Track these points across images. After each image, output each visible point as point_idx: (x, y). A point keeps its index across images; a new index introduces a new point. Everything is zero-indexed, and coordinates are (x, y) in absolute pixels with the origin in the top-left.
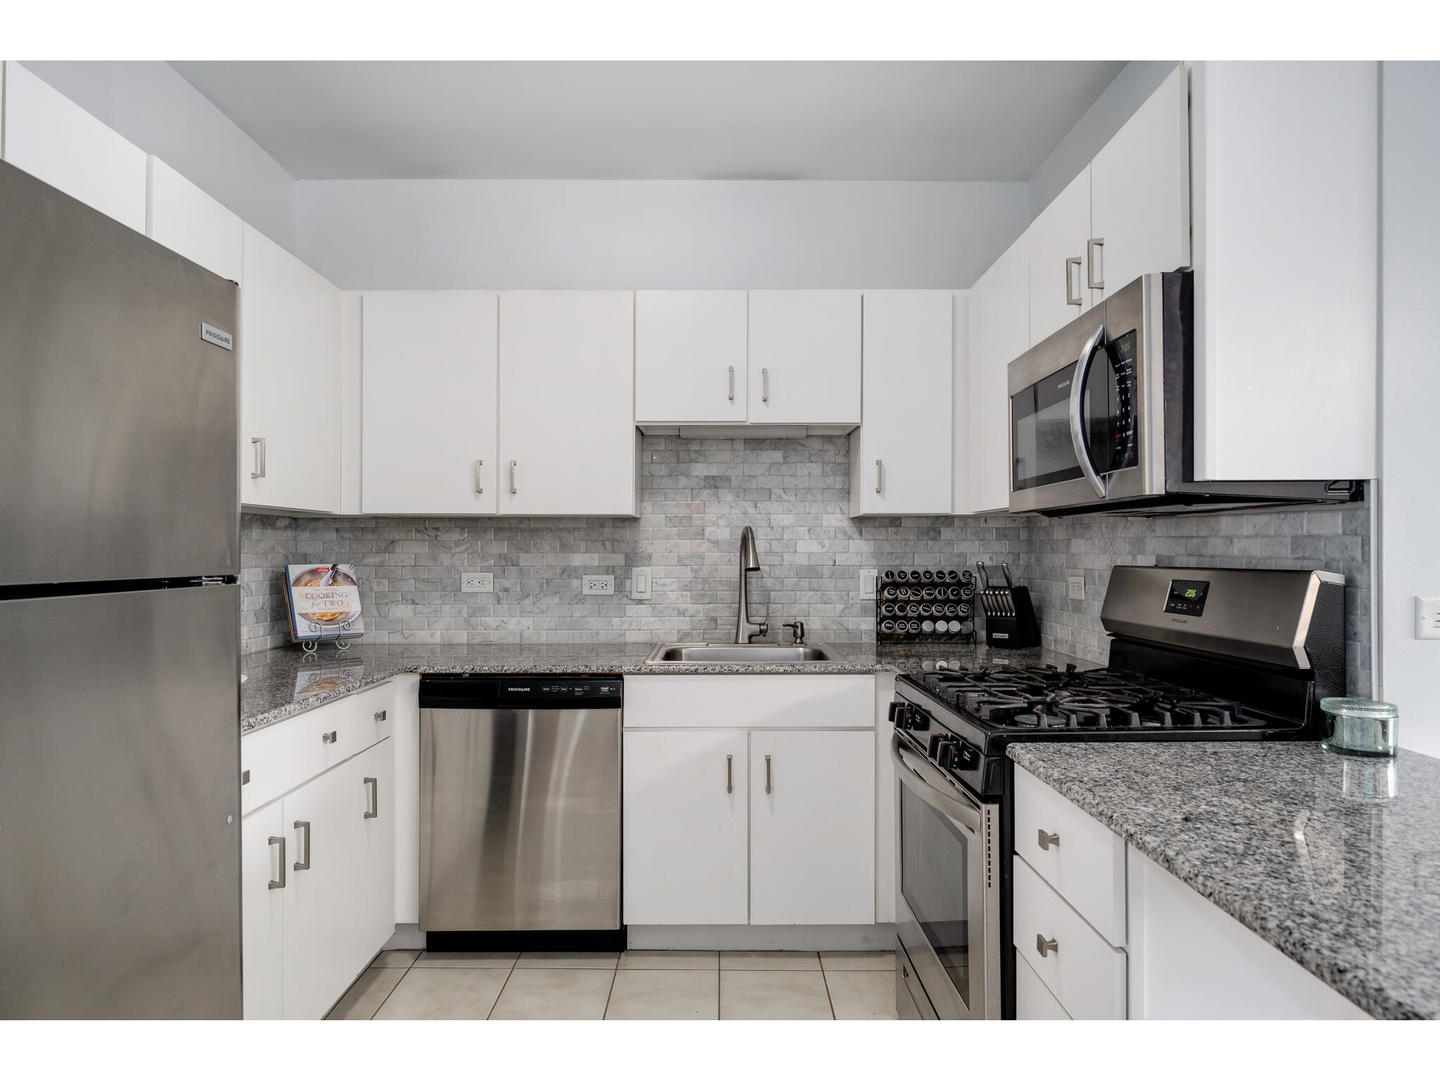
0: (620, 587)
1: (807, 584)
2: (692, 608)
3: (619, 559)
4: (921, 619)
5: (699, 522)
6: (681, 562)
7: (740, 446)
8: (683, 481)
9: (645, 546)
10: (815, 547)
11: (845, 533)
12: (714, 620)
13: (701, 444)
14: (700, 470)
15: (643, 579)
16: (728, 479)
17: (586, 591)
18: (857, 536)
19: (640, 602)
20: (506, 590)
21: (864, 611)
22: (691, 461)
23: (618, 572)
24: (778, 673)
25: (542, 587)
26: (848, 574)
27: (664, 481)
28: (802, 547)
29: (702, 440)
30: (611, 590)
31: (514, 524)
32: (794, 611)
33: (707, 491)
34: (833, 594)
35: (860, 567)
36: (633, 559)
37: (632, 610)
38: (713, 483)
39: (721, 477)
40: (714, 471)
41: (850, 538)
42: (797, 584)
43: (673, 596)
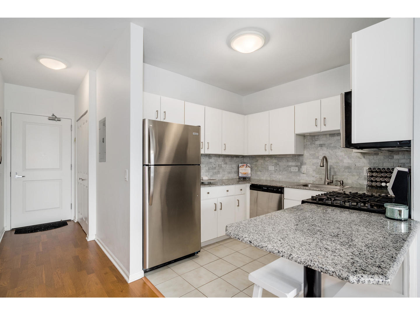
0: (299, 170)
1: (347, 171)
2: (316, 176)
3: (299, 164)
4: (381, 182)
5: (317, 155)
6: (313, 164)
7: (328, 136)
8: (313, 145)
9: (305, 161)
10: (350, 161)
11: (359, 157)
12: (321, 178)
13: (318, 137)
14: (318, 143)
15: (304, 168)
16: (325, 145)
17: (292, 170)
18: (363, 158)
19: (304, 173)
20: (277, 170)
21: (365, 179)
22: (316, 141)
23: (299, 167)
25: (283, 169)
26: (361, 168)
27: (309, 146)
28: (345, 161)
29: (318, 135)
30: (297, 170)
31: (278, 156)
32: (343, 177)
33: (319, 148)
34: (355, 174)
35: (364, 167)
36: (302, 164)
37: (302, 175)
38: (321, 146)
39: (323, 144)
40: (321, 143)
41: (361, 158)
42: (344, 171)
43: (311, 172)
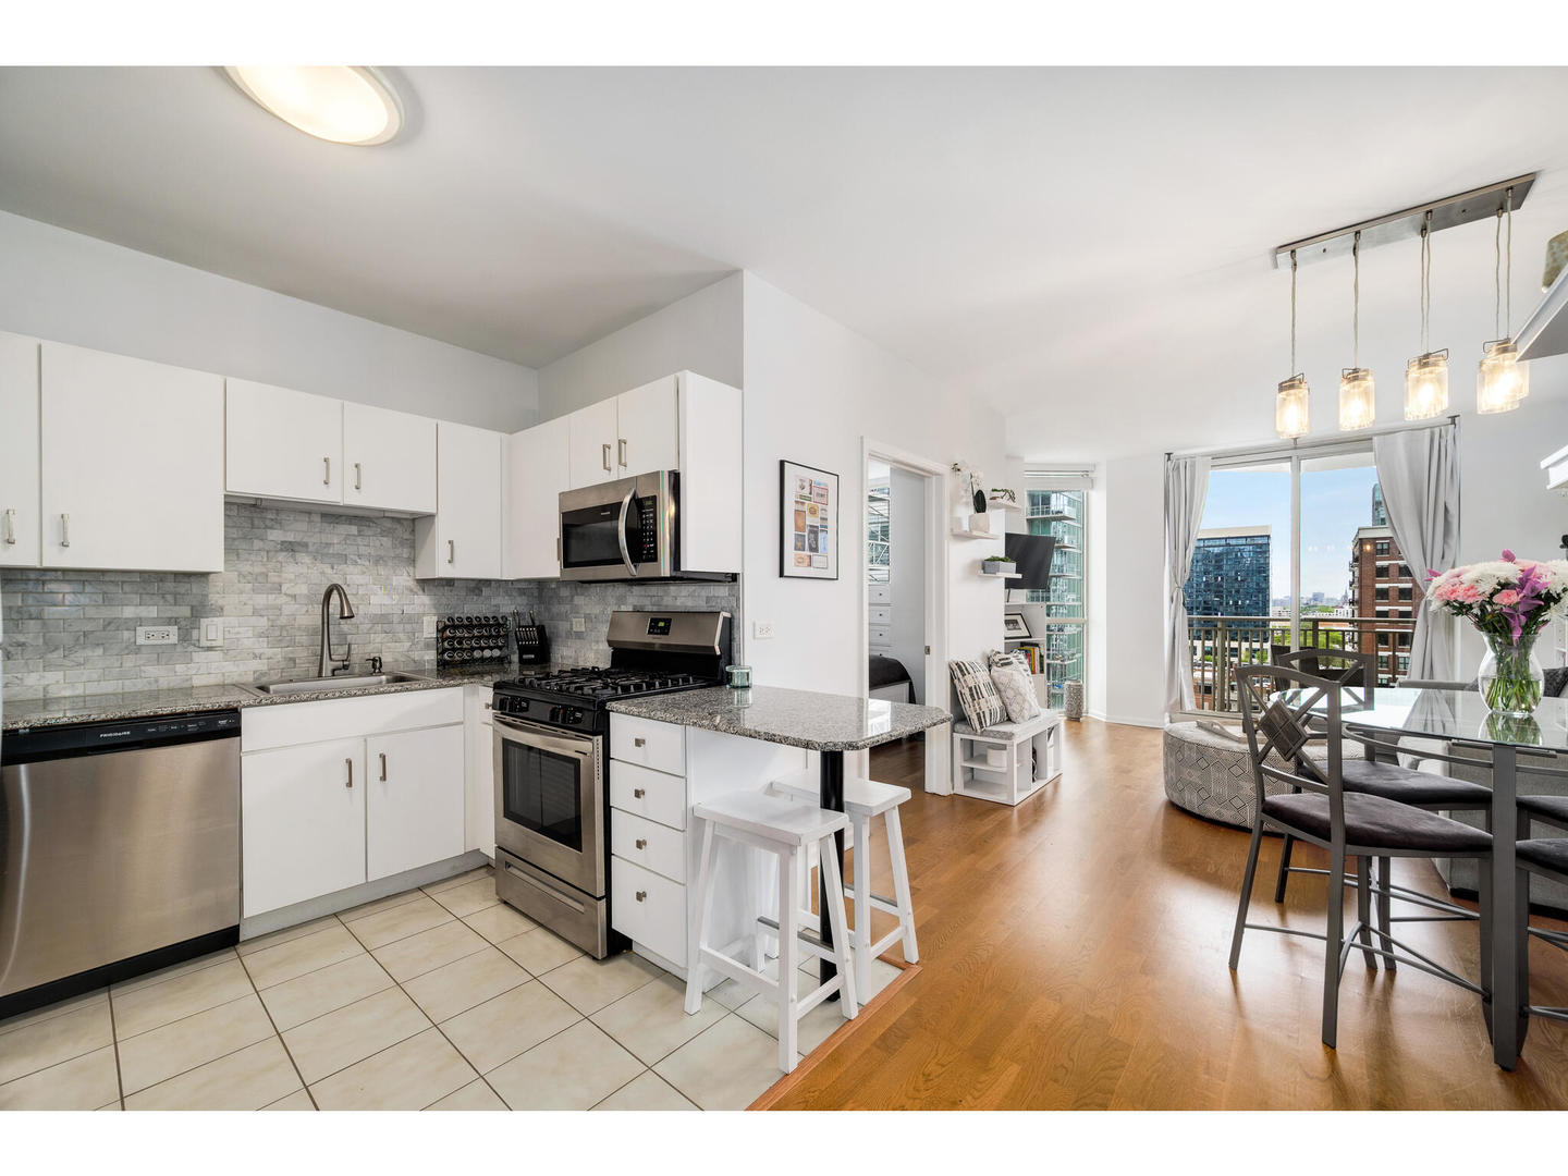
0: (185, 637)
1: (379, 628)
2: (270, 652)
3: (185, 611)
4: (473, 649)
5: (276, 580)
6: (256, 612)
7: (317, 518)
8: (257, 544)
9: (215, 598)
10: (386, 601)
11: (411, 590)
12: (293, 660)
13: (277, 514)
14: (276, 535)
15: (212, 629)
16: (306, 545)
17: (141, 640)
18: (421, 592)
19: (210, 649)
21: (427, 646)
22: (266, 527)
23: (183, 623)
24: (390, 692)
25: (78, 639)
26: (414, 620)
27: (236, 543)
28: (373, 600)
29: (278, 511)
30: (174, 639)
31: (32, 576)
32: (370, 648)
33: (284, 554)
34: (401, 636)
35: (424, 614)
36: (199, 611)
37: (200, 657)
38: (291, 548)
39: (299, 544)
40: (290, 537)
41: (416, 593)
42: (371, 628)
43: (247, 643)
